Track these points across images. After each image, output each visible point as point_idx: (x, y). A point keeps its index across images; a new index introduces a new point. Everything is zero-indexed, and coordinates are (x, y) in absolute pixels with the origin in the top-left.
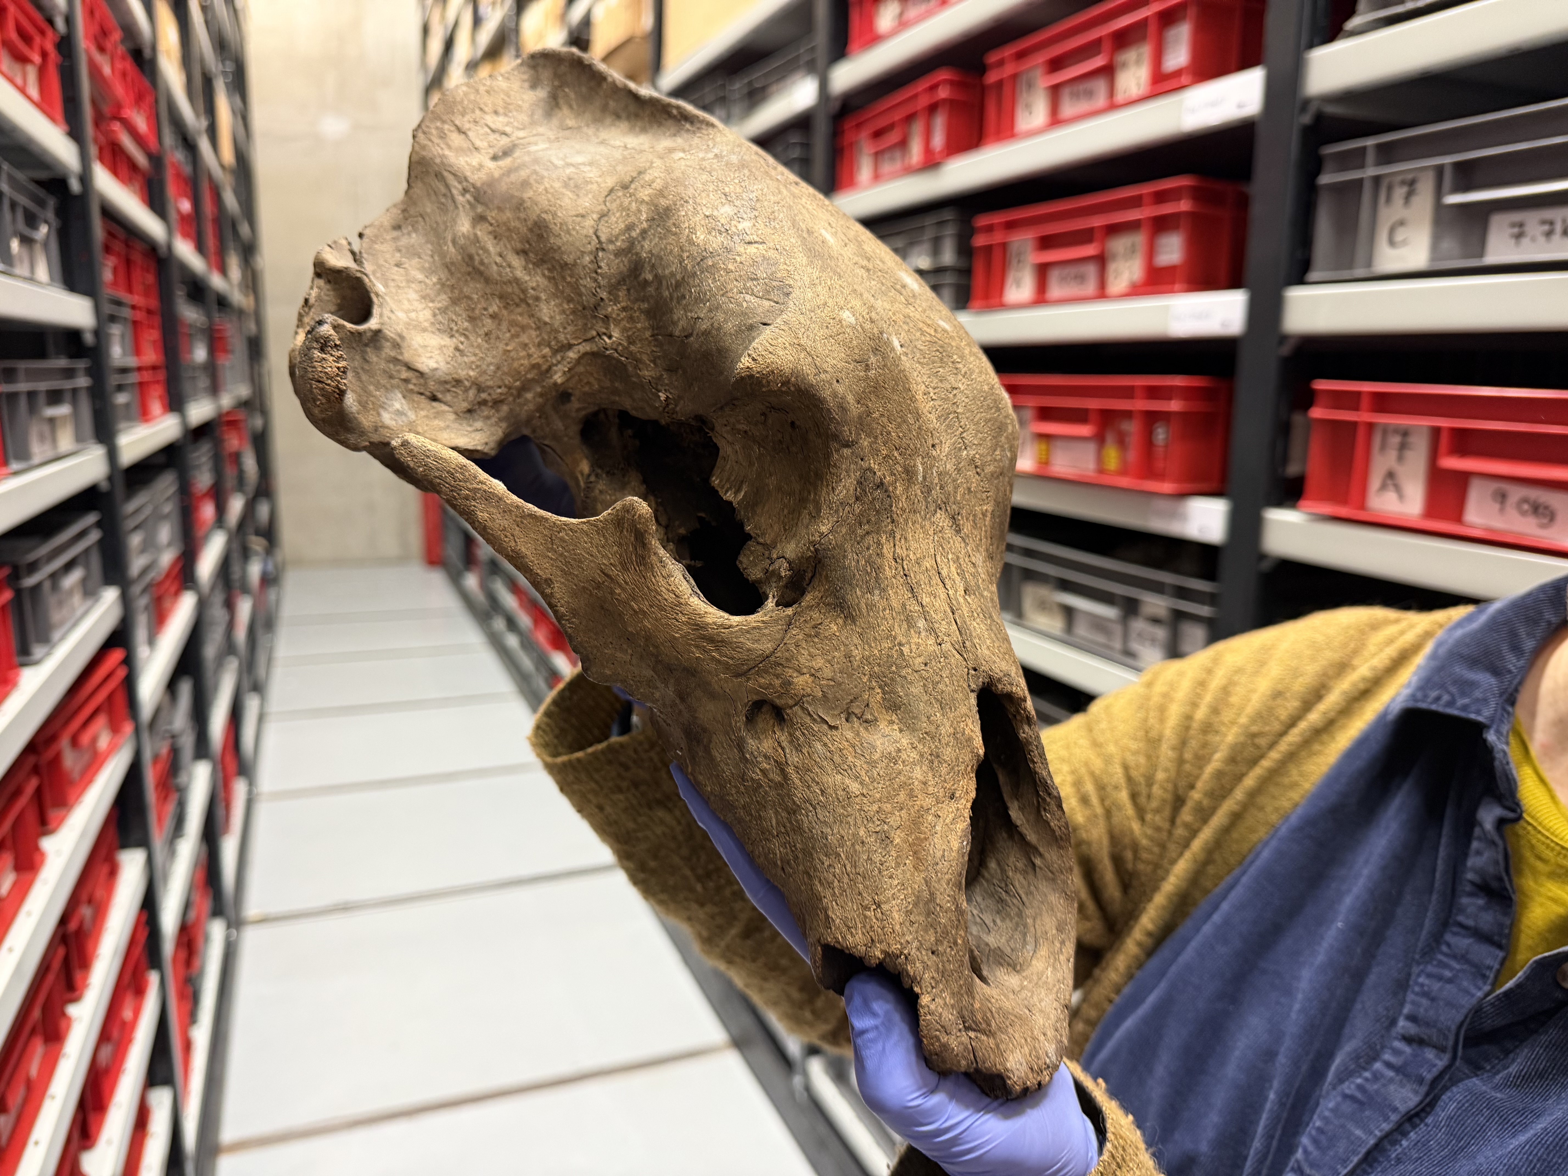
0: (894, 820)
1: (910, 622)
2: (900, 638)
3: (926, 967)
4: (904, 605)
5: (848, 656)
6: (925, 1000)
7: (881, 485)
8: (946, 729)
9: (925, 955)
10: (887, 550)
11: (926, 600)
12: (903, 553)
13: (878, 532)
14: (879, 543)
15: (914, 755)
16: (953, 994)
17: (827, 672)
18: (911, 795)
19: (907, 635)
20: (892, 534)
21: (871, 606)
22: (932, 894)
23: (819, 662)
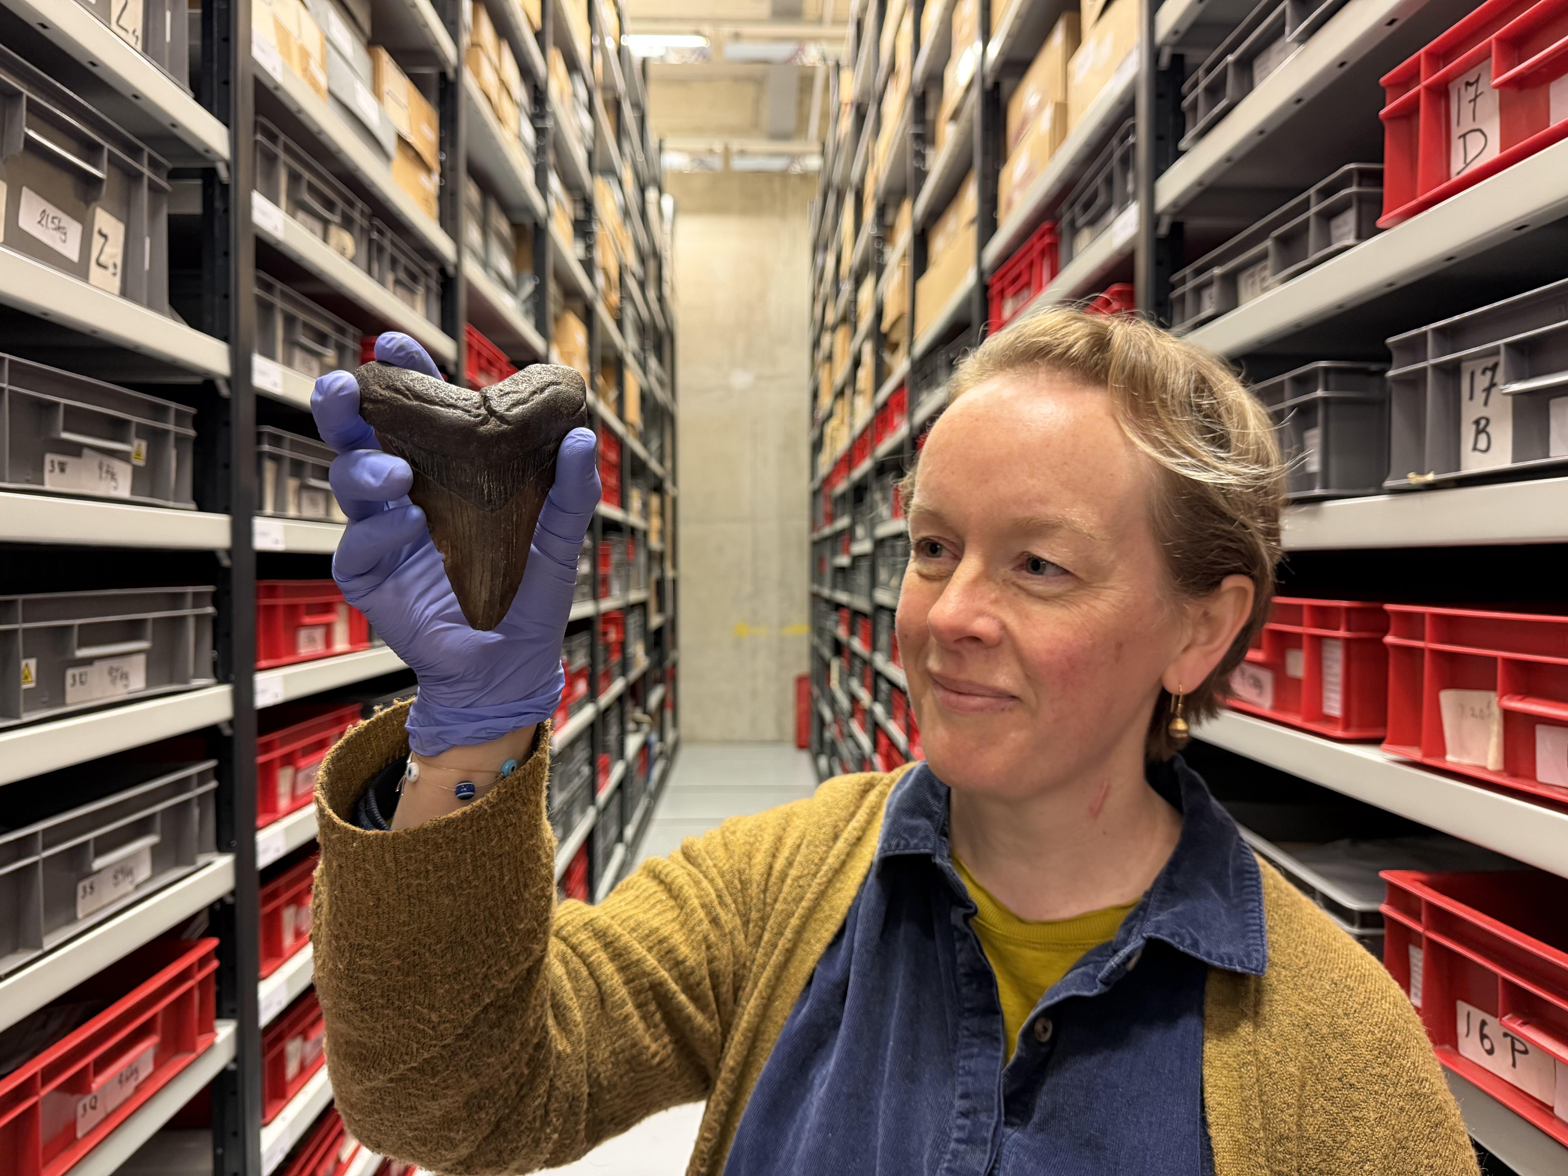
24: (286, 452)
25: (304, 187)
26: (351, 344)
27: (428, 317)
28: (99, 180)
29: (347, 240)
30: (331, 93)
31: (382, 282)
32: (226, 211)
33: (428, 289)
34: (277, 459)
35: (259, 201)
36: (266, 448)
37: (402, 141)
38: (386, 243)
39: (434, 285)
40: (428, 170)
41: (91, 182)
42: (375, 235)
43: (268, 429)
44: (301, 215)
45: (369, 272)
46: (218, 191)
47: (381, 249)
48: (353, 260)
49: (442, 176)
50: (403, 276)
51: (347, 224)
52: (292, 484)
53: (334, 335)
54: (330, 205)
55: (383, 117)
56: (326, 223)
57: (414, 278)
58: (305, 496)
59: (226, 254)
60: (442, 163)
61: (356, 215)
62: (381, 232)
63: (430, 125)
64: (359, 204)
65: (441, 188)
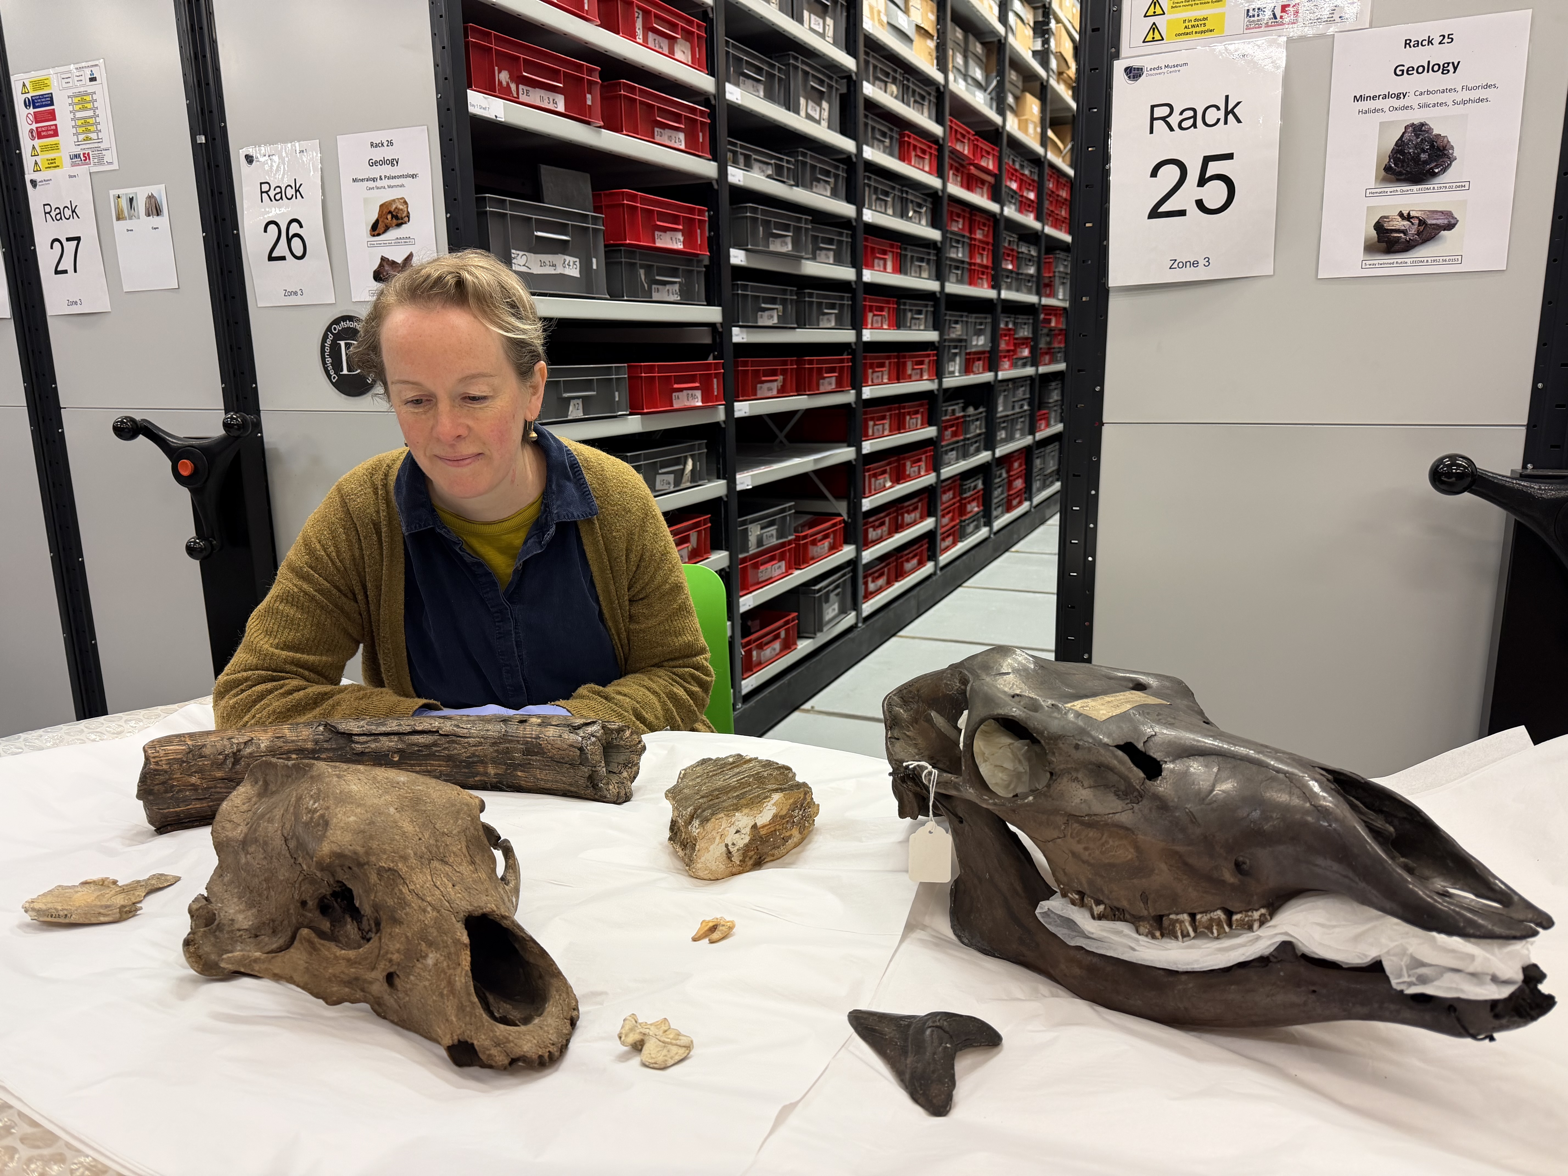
0: (442, 987)
1: (424, 911)
2: (423, 919)
3: (471, 1031)
4: (420, 907)
5: (407, 937)
6: (475, 1043)
7: (390, 869)
8: (450, 941)
9: (469, 1027)
10: (405, 890)
11: (429, 899)
12: (413, 887)
13: (397, 886)
14: (400, 890)
15: (442, 958)
16: (485, 1034)
17: (402, 948)
18: (445, 973)
19: (425, 916)
20: (405, 883)
21: (406, 914)
22: (462, 1003)
23: (398, 946)
24: (872, 183)
25: (878, 70)
26: (896, 136)
27: (930, 118)
28: (823, 92)
29: (893, 88)
30: (889, 23)
31: (908, 105)
32: (855, 91)
33: (930, 101)
34: (869, 186)
35: (865, 84)
36: (866, 181)
37: (919, 28)
38: (911, 85)
39: (933, 99)
40: (931, 37)
41: (822, 92)
42: (905, 82)
43: (867, 174)
44: (877, 82)
45: (903, 101)
46: (852, 83)
47: (908, 87)
48: (896, 98)
49: (938, 38)
50: (918, 98)
51: (894, 81)
52: (874, 197)
53: (889, 133)
54: (887, 75)
55: (909, 22)
56: (886, 83)
57: (923, 98)
58: (878, 202)
59: (855, 107)
60: (938, 30)
61: (898, 76)
62: (908, 80)
63: (932, 12)
64: (899, 70)
65: (938, 43)
